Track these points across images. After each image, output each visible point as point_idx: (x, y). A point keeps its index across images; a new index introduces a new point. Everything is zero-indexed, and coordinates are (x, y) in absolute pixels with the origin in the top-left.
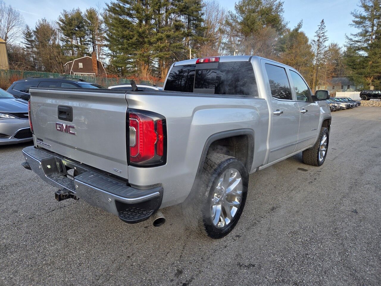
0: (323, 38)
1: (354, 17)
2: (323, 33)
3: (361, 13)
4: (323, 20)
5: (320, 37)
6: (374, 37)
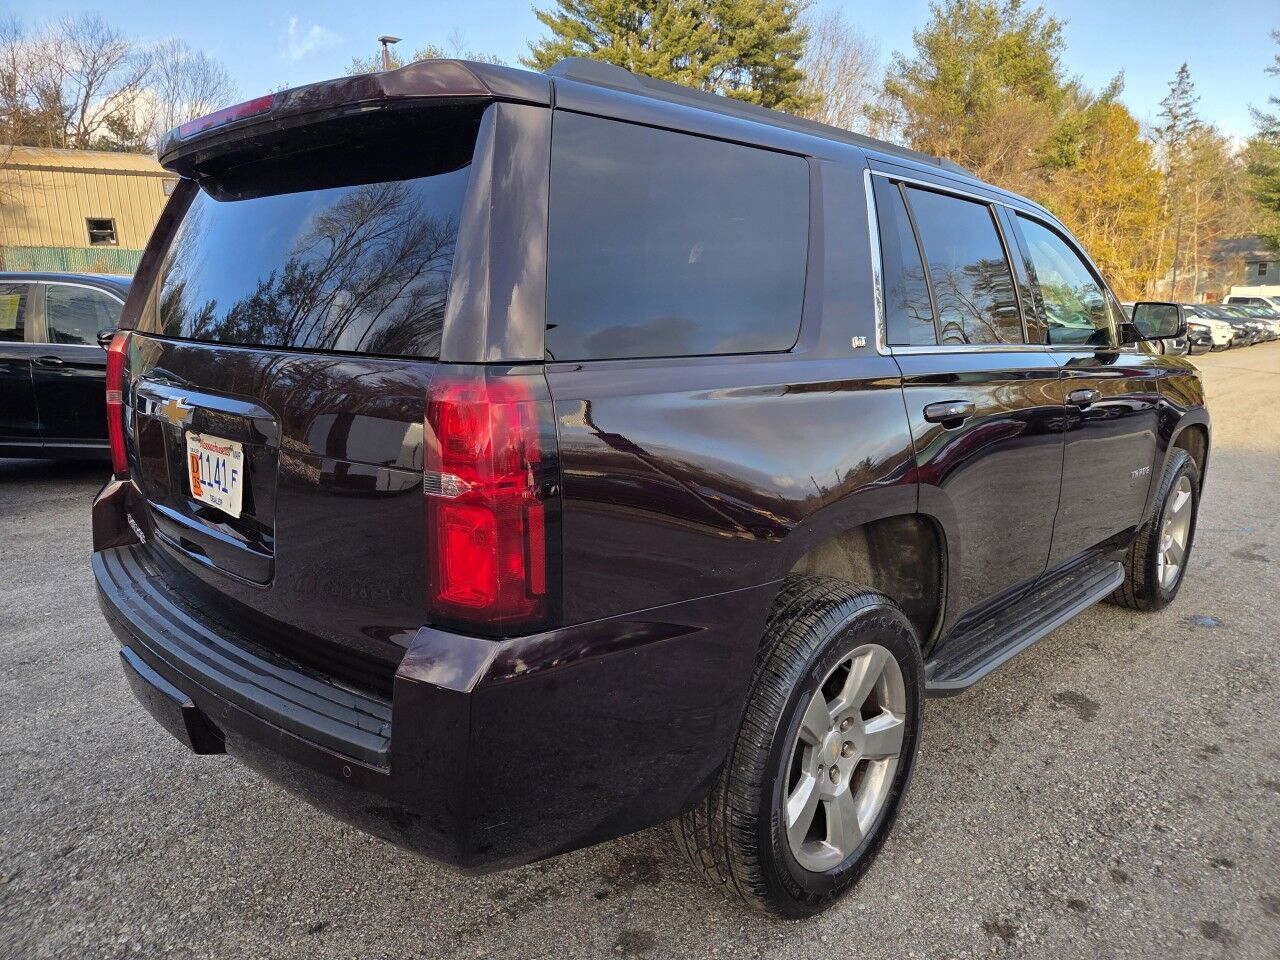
0: (1185, 120)
2: (1186, 105)
4: (1185, 66)
5: (1175, 117)
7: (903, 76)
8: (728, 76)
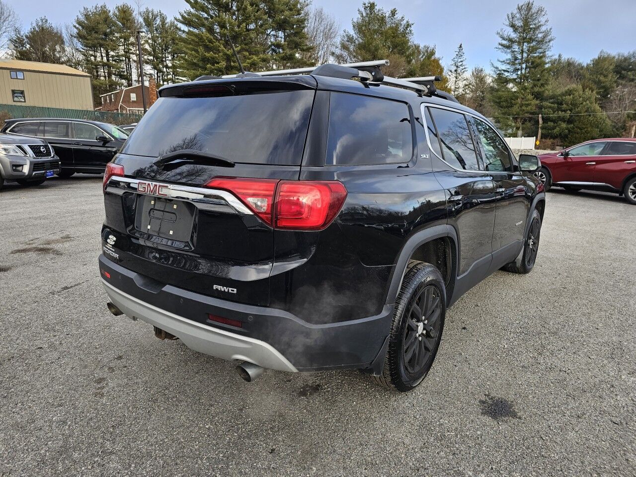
0: (461, 67)
1: (501, 39)
2: (461, 61)
3: (509, 34)
4: (461, 45)
5: (457, 67)
6: (524, 66)
7: (348, 41)
8: (273, 33)
